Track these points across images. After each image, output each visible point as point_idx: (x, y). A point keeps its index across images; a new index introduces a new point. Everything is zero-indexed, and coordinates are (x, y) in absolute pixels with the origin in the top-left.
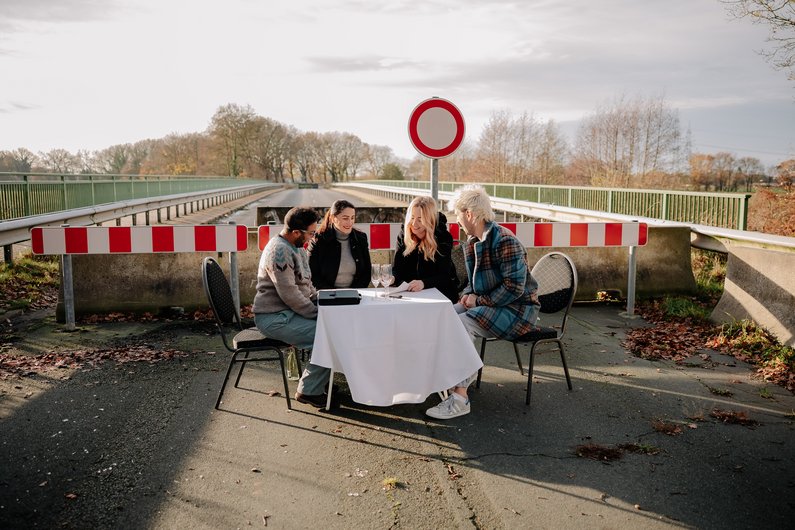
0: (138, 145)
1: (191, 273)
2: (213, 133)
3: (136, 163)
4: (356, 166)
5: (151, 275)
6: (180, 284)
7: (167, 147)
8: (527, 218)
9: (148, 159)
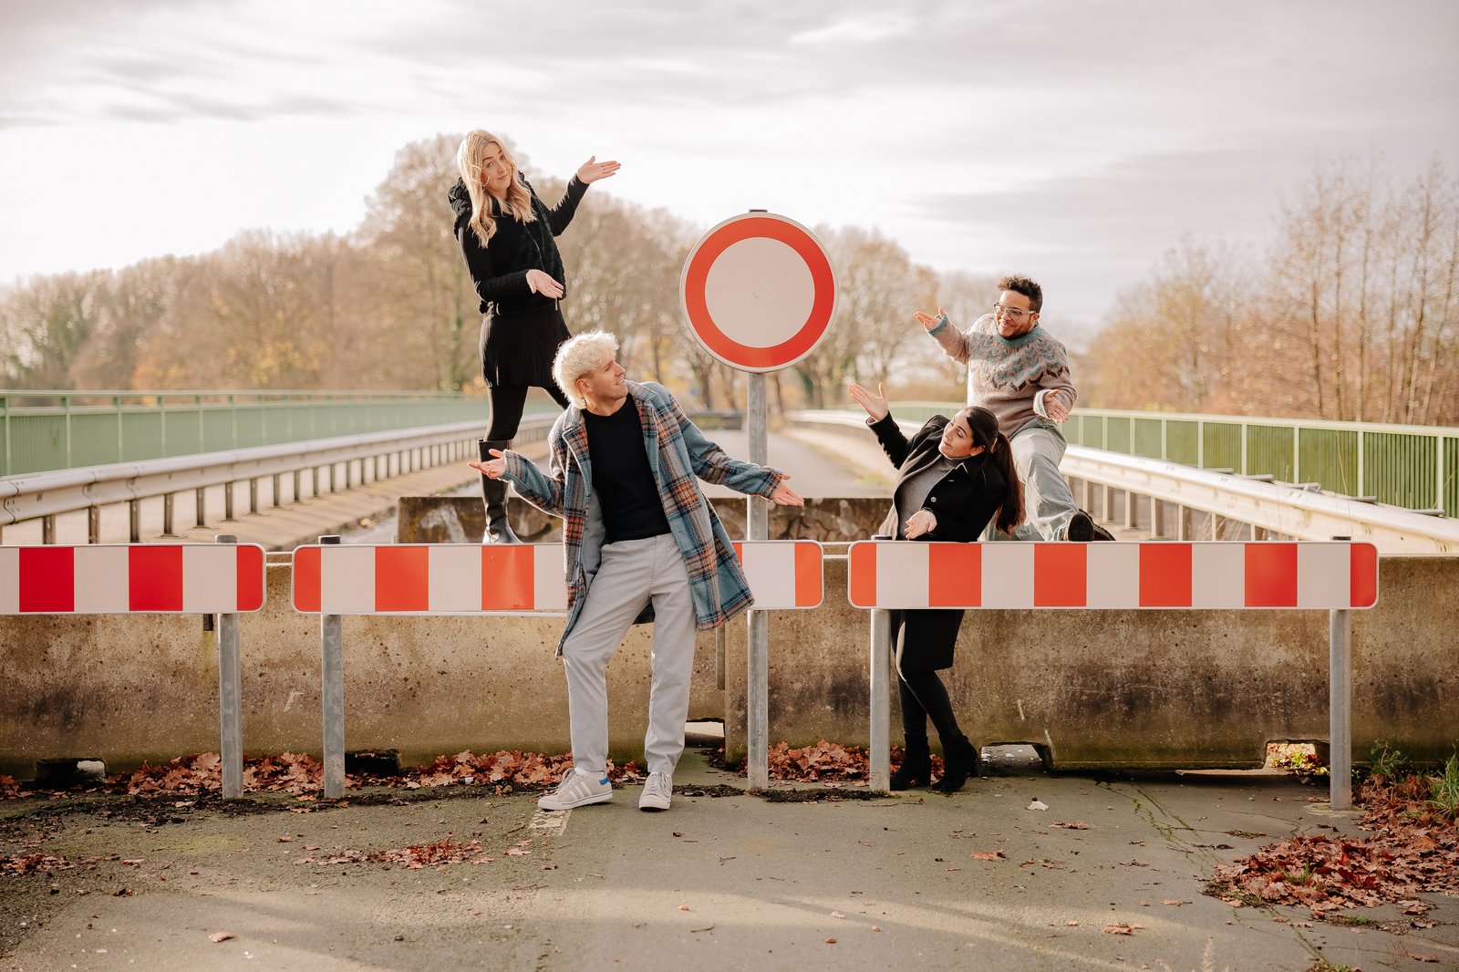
0: (131, 280)
1: (130, 673)
2: (385, 239)
3: (124, 340)
4: (890, 347)
5: (22, 677)
6: (99, 701)
7: (229, 286)
8: (1223, 524)
9: (165, 327)
